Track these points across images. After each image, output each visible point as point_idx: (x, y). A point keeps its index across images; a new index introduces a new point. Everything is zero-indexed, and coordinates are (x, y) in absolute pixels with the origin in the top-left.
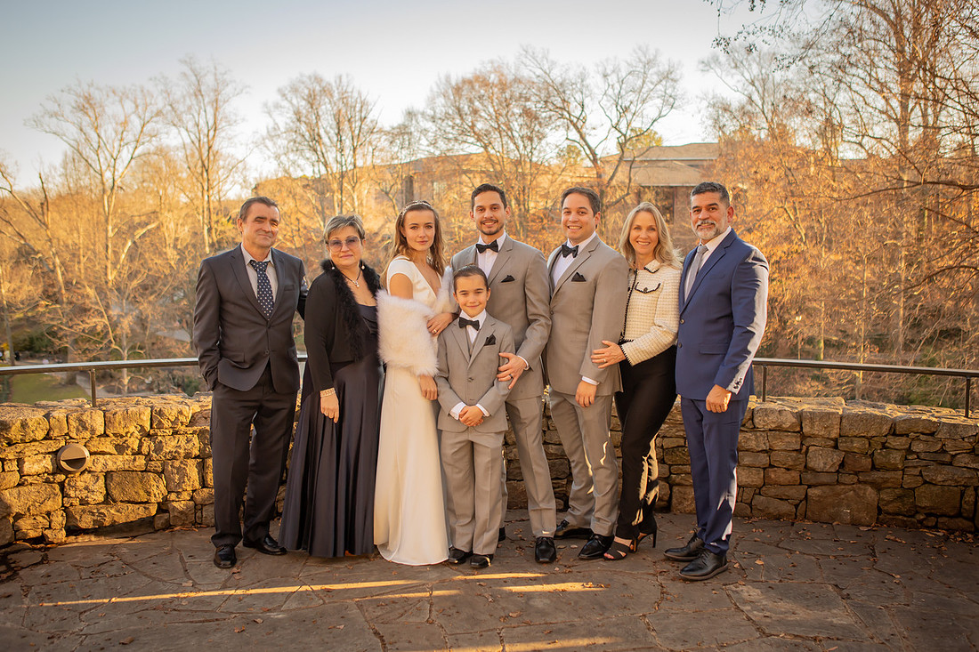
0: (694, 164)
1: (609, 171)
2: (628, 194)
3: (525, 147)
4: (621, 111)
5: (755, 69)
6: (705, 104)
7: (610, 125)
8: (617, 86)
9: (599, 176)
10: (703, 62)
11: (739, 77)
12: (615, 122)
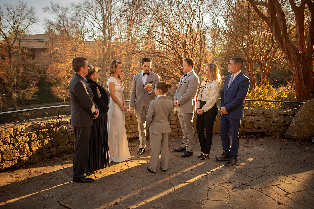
0: (41, 41)
1: (11, 42)
2: (19, 50)
4: (15, 22)
5: (61, 13)
6: (45, 22)
7: (10, 26)
8: (13, 13)
9: (8, 43)
10: (44, 9)
11: (55, 14)
12: (13, 25)
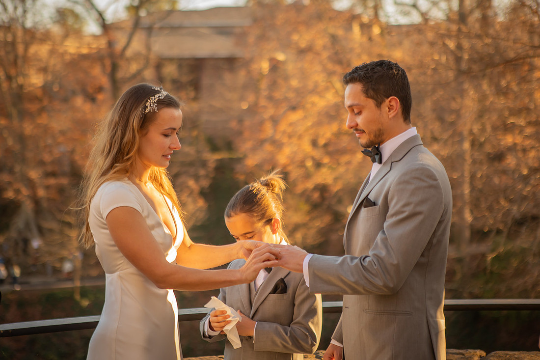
0: (223, 31)
1: (121, 40)
2: (145, 67)
3: (16, 8)
9: (110, 44)
